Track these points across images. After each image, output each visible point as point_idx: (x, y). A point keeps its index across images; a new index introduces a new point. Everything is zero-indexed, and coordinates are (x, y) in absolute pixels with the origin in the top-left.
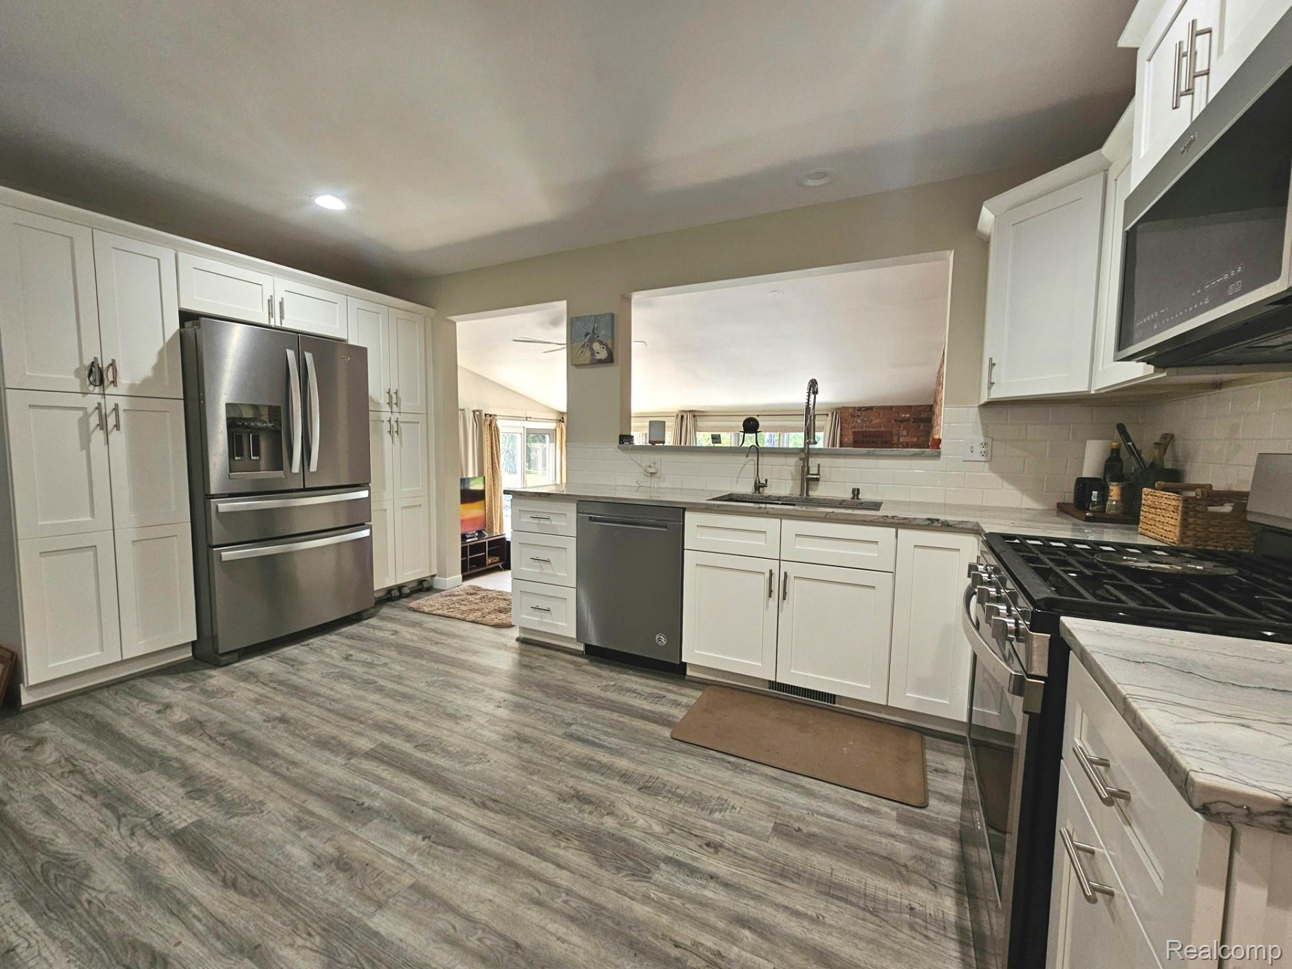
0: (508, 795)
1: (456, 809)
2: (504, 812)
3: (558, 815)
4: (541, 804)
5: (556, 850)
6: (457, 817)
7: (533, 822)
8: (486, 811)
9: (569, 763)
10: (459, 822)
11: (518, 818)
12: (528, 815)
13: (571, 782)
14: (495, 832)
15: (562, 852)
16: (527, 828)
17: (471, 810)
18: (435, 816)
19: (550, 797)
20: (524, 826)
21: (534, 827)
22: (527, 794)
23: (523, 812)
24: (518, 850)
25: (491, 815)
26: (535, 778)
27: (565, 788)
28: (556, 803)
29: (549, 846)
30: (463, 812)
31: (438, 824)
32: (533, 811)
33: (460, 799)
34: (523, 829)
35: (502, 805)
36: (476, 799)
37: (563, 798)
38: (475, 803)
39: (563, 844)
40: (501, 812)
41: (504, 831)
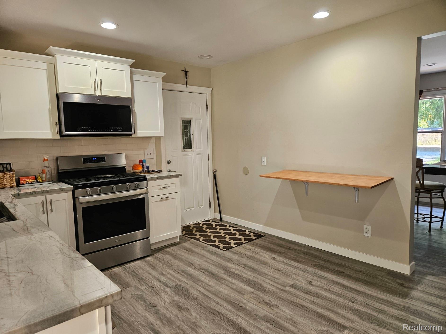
0: (208, 315)
1: (230, 314)
2: (212, 309)
3: (192, 304)
4: (196, 309)
5: (198, 295)
6: (229, 311)
7: (203, 304)
8: (218, 311)
9: (175, 324)
10: (229, 309)
11: (207, 306)
12: (203, 307)
13: (180, 315)
14: (217, 303)
15: (197, 294)
16: (205, 303)
17: (224, 312)
18: (238, 313)
19: (192, 311)
20: (206, 303)
21: (203, 302)
22: (200, 314)
23: (204, 308)
24: (211, 297)
25: (216, 309)
26: (194, 320)
27: (184, 313)
28: (190, 309)
29: (200, 296)
30: (228, 312)
31: (237, 310)
32: (201, 307)
33: (228, 318)
34: (207, 302)
35: (212, 312)
36: (221, 316)
37: (187, 309)
38: (222, 315)
39: (195, 296)
40: (213, 309)
41: (213, 303)
